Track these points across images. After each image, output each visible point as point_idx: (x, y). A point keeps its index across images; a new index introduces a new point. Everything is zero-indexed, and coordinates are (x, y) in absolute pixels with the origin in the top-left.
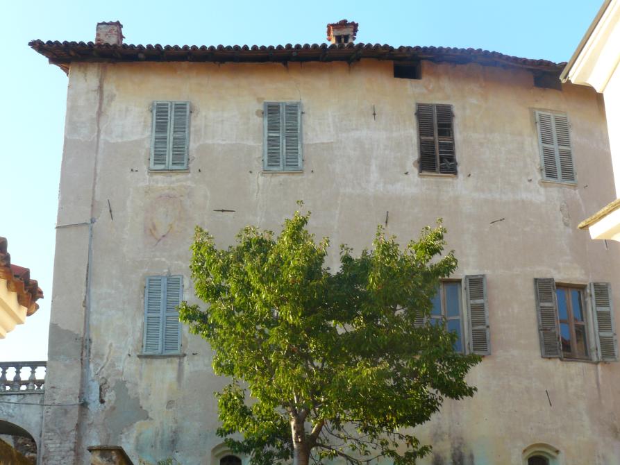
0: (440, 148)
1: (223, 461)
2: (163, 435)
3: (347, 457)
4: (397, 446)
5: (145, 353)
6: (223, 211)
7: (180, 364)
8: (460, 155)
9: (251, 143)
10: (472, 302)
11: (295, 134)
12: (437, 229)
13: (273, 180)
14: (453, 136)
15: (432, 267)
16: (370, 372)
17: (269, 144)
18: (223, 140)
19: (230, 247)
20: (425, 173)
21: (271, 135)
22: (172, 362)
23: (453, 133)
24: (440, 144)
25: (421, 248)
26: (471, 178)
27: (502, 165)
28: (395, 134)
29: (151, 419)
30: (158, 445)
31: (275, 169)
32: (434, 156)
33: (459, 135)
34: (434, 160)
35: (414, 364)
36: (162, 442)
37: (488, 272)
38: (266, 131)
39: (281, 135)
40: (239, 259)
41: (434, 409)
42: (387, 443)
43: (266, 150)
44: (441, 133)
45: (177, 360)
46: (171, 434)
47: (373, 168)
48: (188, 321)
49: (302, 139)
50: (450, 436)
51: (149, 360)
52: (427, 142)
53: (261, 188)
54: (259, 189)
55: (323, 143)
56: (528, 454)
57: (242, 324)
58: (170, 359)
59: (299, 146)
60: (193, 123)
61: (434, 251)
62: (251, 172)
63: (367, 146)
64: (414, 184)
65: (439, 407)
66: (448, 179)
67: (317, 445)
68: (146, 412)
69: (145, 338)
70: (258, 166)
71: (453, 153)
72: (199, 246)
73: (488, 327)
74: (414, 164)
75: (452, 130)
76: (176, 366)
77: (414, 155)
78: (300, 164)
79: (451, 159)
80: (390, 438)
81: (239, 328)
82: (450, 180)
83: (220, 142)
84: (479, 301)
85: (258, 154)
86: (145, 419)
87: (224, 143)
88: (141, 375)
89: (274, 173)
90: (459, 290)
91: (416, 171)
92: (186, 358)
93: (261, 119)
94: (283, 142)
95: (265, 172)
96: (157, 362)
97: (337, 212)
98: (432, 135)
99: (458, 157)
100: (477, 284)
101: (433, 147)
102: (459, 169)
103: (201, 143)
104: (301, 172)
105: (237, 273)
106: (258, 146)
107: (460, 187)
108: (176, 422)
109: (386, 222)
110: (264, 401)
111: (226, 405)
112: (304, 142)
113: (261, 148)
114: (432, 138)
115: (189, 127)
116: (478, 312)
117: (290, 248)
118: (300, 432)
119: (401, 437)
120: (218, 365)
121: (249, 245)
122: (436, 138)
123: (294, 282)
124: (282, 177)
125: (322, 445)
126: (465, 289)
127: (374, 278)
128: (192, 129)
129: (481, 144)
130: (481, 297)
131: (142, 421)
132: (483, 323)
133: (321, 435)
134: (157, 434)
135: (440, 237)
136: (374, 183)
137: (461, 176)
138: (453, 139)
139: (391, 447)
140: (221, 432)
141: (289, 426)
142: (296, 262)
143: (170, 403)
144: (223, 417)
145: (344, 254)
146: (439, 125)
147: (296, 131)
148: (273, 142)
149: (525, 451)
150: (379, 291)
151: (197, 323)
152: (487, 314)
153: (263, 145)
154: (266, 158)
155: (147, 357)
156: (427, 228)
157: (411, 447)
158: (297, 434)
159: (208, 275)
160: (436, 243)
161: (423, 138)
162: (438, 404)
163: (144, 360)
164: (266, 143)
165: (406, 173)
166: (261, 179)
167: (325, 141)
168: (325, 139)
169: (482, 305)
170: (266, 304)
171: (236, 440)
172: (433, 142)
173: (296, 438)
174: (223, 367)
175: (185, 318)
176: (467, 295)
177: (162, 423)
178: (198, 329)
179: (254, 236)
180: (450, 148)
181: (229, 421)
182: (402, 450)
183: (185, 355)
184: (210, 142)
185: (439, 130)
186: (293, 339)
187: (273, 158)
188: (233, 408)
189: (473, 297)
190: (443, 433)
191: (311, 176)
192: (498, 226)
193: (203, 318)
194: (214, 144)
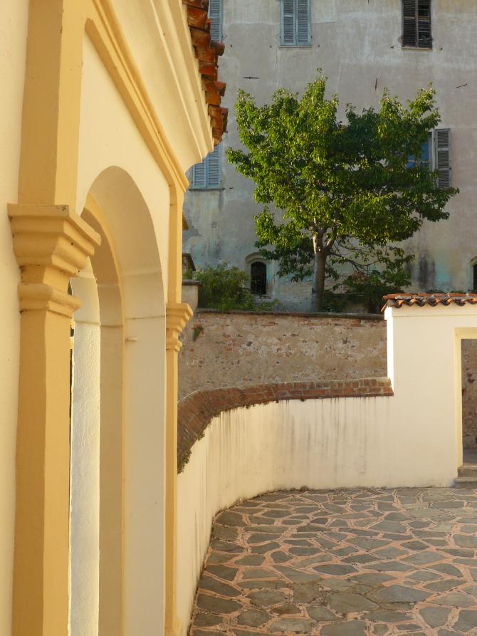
0: (419, 26)
1: (252, 266)
2: (209, 247)
3: (353, 262)
4: (388, 255)
5: (194, 187)
6: (250, 78)
7: (220, 195)
8: (435, 32)
9: (271, 23)
10: (439, 149)
11: (305, 15)
12: (429, 91)
13: (288, 53)
14: (430, 16)
15: (422, 121)
16: (378, 200)
17: (285, 24)
18: (249, 21)
19: (266, 105)
20: (407, 47)
21: (286, 16)
22: (214, 194)
23: (430, 14)
24: (420, 22)
25: (416, 106)
26: (442, 51)
27: (468, 41)
28: (384, 15)
29: (201, 236)
30: (206, 254)
31: (290, 44)
32: (414, 33)
33: (435, 15)
34: (415, 36)
35: (408, 195)
36: (209, 252)
37: (452, 127)
38: (282, 13)
39: (294, 16)
40: (277, 114)
41: (416, 229)
42: (381, 253)
43: (283, 29)
44: (421, 13)
45: (218, 193)
46: (215, 247)
47: (366, 43)
48: (234, 162)
49: (310, 20)
50: (418, 248)
51: (197, 192)
52: (409, 21)
53: (279, 59)
54: (277, 61)
55: (327, 23)
56: (474, 262)
57: (279, 164)
58: (212, 192)
59: (309, 25)
60: (225, 7)
61: (426, 108)
62: (271, 47)
63: (362, 25)
64: (398, 56)
65: (420, 227)
66: (425, 52)
67: (331, 254)
68: (197, 230)
69: (194, 175)
70: (276, 42)
71: (430, 30)
72: (242, 105)
73: (450, 169)
74: (398, 40)
75: (430, 11)
76: (217, 197)
77: (399, 32)
78: (309, 40)
79: (428, 35)
80: (383, 250)
81: (277, 167)
82: (425, 53)
83: (247, 22)
84: (444, 149)
85: (276, 32)
86: (196, 236)
87: (249, 23)
88: (192, 204)
89: (289, 47)
90: (429, 140)
91: (400, 45)
92: (224, 191)
93: (279, 3)
94: (296, 22)
95: (282, 47)
96: (204, 194)
97: (338, 78)
98: (413, 15)
99: (433, 34)
100: (444, 135)
101: (414, 26)
102: (434, 43)
103: (232, 23)
104: (310, 46)
105: (275, 125)
106: (277, 26)
107: (434, 60)
108: (219, 238)
109: (376, 87)
110: (299, 221)
111: (263, 225)
112: (313, 22)
113: (279, 27)
114: (413, 18)
115: (222, 10)
116: (444, 157)
117: (316, 105)
118: (319, 244)
119: (391, 249)
120: (258, 195)
121: (281, 104)
122: (417, 18)
123: (321, 132)
124: (295, 51)
125: (334, 254)
126: (435, 139)
127: (381, 129)
128: (225, 12)
129: (452, 23)
130: (446, 146)
131: (195, 237)
132: (447, 165)
133: (333, 247)
134: (205, 247)
135: (430, 97)
136: (367, 56)
137: (434, 49)
138: (430, 18)
139: (384, 255)
140: (258, 244)
141: (312, 240)
142: (323, 117)
143: (214, 224)
144: (259, 234)
145: (348, 111)
146: (420, 7)
147: (306, 12)
148: (288, 22)
149: (472, 260)
150: (385, 139)
151: (242, 164)
152: (450, 159)
153: (281, 24)
154: (283, 34)
155: (195, 190)
156: (422, 90)
157: (398, 256)
158: (317, 246)
159: (249, 127)
160: (427, 102)
161: (407, 18)
162: (419, 225)
163: (194, 193)
164: (283, 22)
165: (392, 47)
166: (279, 52)
167: (329, 21)
168: (328, 19)
169: (447, 152)
170: (299, 148)
171: (268, 250)
172: (414, 21)
173: (317, 249)
174: (261, 197)
175: (233, 160)
176: (435, 145)
177: (208, 238)
178: (242, 168)
179: (285, 96)
180: (427, 26)
181: (265, 236)
182: (393, 258)
183: (223, 189)
184: (238, 22)
185: (419, 11)
186: (319, 176)
187: (288, 35)
188: (268, 227)
189: (439, 146)
190: (414, 247)
191: (318, 50)
192: (462, 90)
193: (246, 160)
194: (241, 24)
